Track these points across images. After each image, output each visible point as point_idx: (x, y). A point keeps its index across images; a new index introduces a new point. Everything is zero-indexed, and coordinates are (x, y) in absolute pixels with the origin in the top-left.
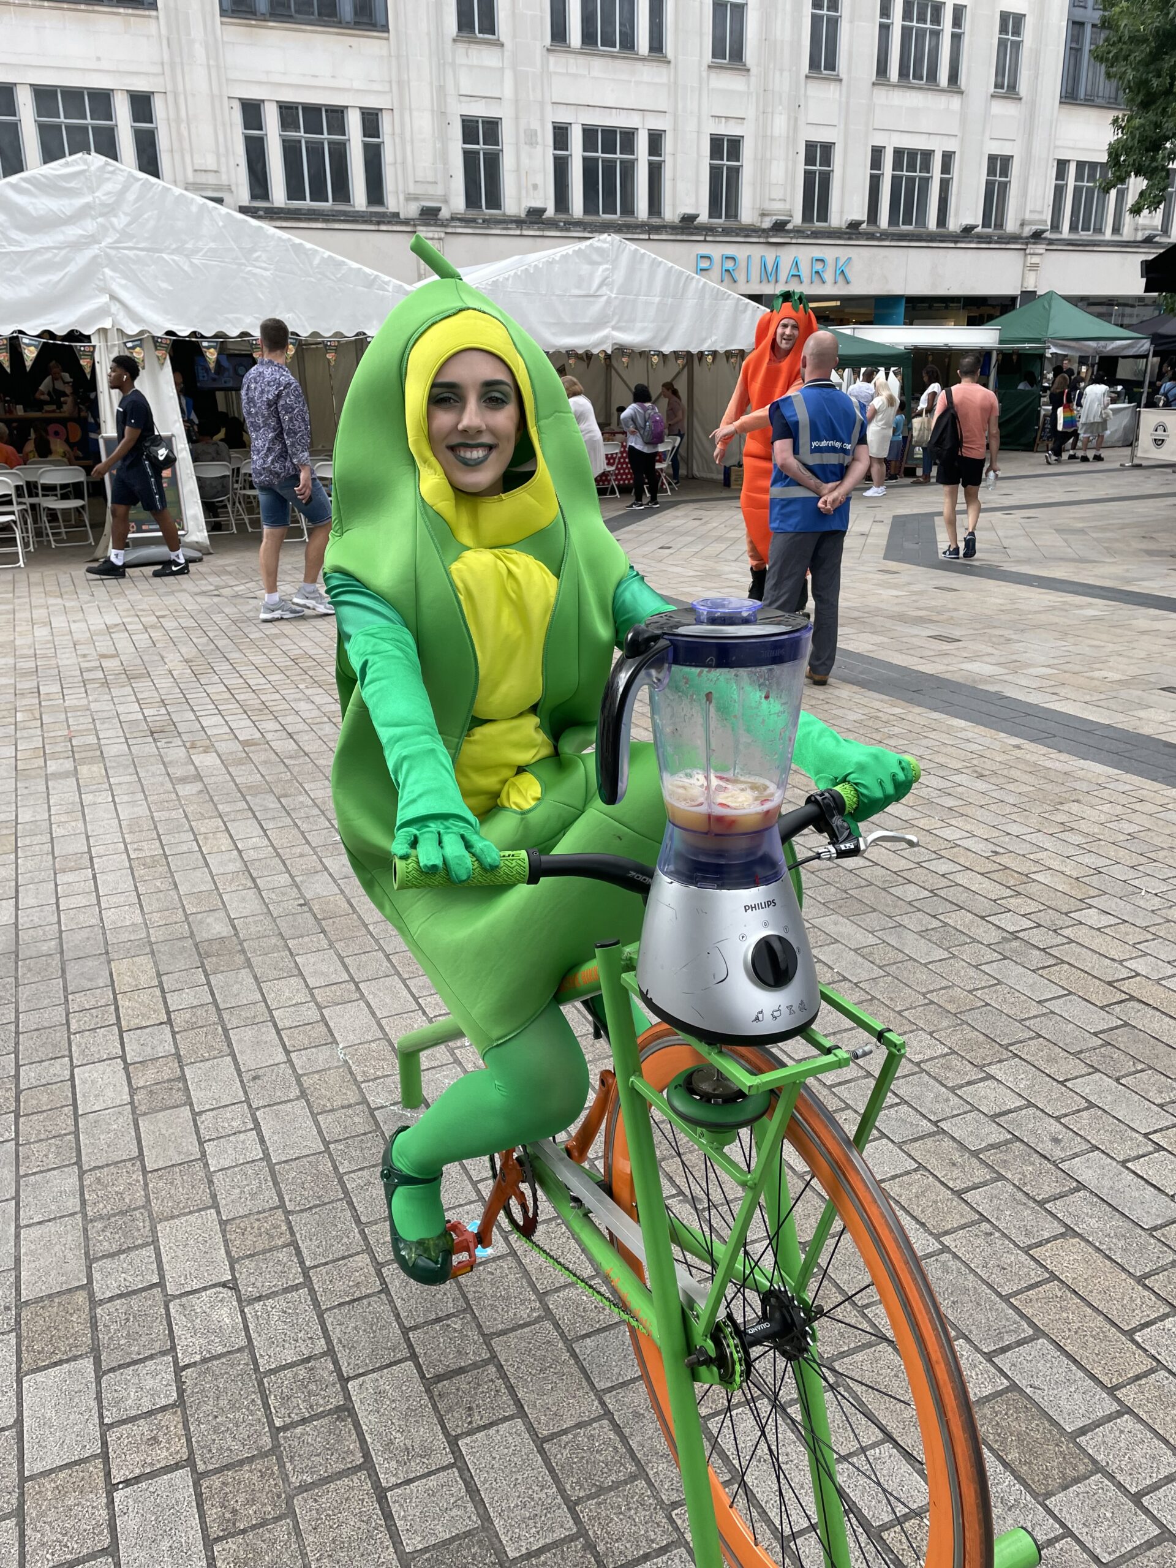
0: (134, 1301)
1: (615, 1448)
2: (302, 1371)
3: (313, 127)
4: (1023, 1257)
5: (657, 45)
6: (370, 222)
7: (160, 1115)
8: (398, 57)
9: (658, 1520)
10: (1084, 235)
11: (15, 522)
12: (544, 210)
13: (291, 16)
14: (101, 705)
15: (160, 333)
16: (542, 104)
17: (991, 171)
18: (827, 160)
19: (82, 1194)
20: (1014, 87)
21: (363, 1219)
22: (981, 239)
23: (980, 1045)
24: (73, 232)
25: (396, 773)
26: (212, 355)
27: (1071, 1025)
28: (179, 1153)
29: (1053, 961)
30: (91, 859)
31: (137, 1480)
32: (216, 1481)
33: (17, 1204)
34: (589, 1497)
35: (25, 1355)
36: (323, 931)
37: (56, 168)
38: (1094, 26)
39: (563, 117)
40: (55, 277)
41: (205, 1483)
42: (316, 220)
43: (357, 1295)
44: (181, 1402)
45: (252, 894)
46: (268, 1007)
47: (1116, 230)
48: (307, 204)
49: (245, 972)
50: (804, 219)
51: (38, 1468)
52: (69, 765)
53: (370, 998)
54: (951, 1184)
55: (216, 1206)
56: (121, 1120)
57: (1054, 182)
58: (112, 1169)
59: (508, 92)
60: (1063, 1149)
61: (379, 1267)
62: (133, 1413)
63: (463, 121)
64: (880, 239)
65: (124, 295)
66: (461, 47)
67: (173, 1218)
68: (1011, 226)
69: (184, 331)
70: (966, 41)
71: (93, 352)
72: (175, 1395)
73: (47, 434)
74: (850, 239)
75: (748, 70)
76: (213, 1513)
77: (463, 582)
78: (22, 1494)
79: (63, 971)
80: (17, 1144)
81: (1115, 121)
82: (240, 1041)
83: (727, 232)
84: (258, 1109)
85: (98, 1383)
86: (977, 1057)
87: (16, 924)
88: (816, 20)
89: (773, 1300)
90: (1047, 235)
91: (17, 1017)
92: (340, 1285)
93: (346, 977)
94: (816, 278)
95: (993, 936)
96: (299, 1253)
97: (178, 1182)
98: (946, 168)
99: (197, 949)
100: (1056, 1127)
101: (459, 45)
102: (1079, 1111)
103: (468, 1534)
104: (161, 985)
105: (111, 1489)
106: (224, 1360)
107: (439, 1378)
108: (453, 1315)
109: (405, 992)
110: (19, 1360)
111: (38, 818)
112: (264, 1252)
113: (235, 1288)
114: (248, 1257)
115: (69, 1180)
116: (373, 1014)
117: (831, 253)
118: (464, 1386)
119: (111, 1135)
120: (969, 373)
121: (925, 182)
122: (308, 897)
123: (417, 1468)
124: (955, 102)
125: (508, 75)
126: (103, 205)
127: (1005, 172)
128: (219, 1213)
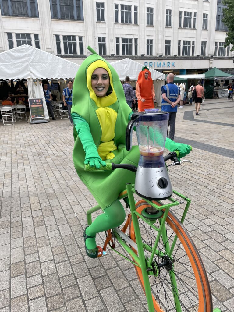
0: (34, 264)
1: (132, 293)
2: (67, 277)
3: (69, 40)
4: (216, 254)
5: (136, 22)
6: (81, 58)
7: (39, 227)
8: (86, 26)
9: (141, 307)
10: (221, 56)
11: (12, 116)
12: (114, 54)
13: (65, 19)
14: (28, 149)
15: (40, 79)
16: (114, 34)
17: (202, 44)
18: (170, 43)
19: (23, 243)
20: (206, 28)
21: (80, 247)
22: (201, 58)
23: (206, 212)
24: (23, 60)
25: (85, 149)
26: (50, 83)
27: (224, 208)
28: (43, 234)
29: (220, 195)
30: (26, 178)
31: (34, 299)
32: (50, 299)
33: (10, 245)
34: (127, 302)
35: (11, 274)
36: (72, 191)
37: (20, 47)
38: (222, 16)
39: (118, 36)
40: (19, 68)
41: (48, 300)
42: (70, 57)
43: (79, 262)
44: (43, 283)
45: (58, 184)
46: (61, 206)
47: (228, 55)
48: (69, 54)
49: (56, 199)
50: (165, 55)
51: (14, 296)
52: (22, 161)
53: (81, 204)
54: (201, 239)
55: (50, 245)
56: (31, 228)
57: (215, 46)
58: (30, 238)
59: (107, 32)
60: (224, 232)
61: (83, 256)
62: (33, 286)
63: (98, 38)
64: (181, 58)
65: (33, 72)
66: (98, 24)
67: (41, 247)
68: (207, 55)
69: (45, 78)
70: (197, 19)
71: (27, 83)
72: (42, 282)
73: (18, 99)
74: (175, 58)
75: (154, 26)
76: (49, 306)
77: (99, 114)
78: (10, 302)
79: (20, 200)
80: (11, 233)
81: (227, 34)
82: (55, 213)
83: (150, 58)
84: (59, 226)
85: (26, 280)
86: (206, 214)
87: (11, 191)
88: (167, 16)
89: (164, 258)
90: (214, 56)
91: (11, 209)
92: (75, 260)
93: (76, 200)
94: (168, 66)
95: (208, 190)
96: (67, 254)
97: (43, 240)
98: (193, 44)
99: (47, 195)
100: (222, 228)
101: (97, 23)
102: (227, 225)
103: (102, 310)
104: (39, 202)
105: (29, 301)
106: (52, 275)
107: (96, 278)
108: (98, 266)
109: (88, 203)
110: (10, 275)
111: (16, 171)
112: (60, 254)
113: (54, 261)
114: (57, 255)
115: (21, 240)
116: (82, 207)
117: (171, 61)
118: (101, 280)
119: (29, 231)
120: (199, 83)
121: (189, 47)
122: (69, 185)
123: (91, 297)
124: (195, 31)
125: (107, 28)
126: (29, 54)
127: (205, 45)
128: (51, 246)
